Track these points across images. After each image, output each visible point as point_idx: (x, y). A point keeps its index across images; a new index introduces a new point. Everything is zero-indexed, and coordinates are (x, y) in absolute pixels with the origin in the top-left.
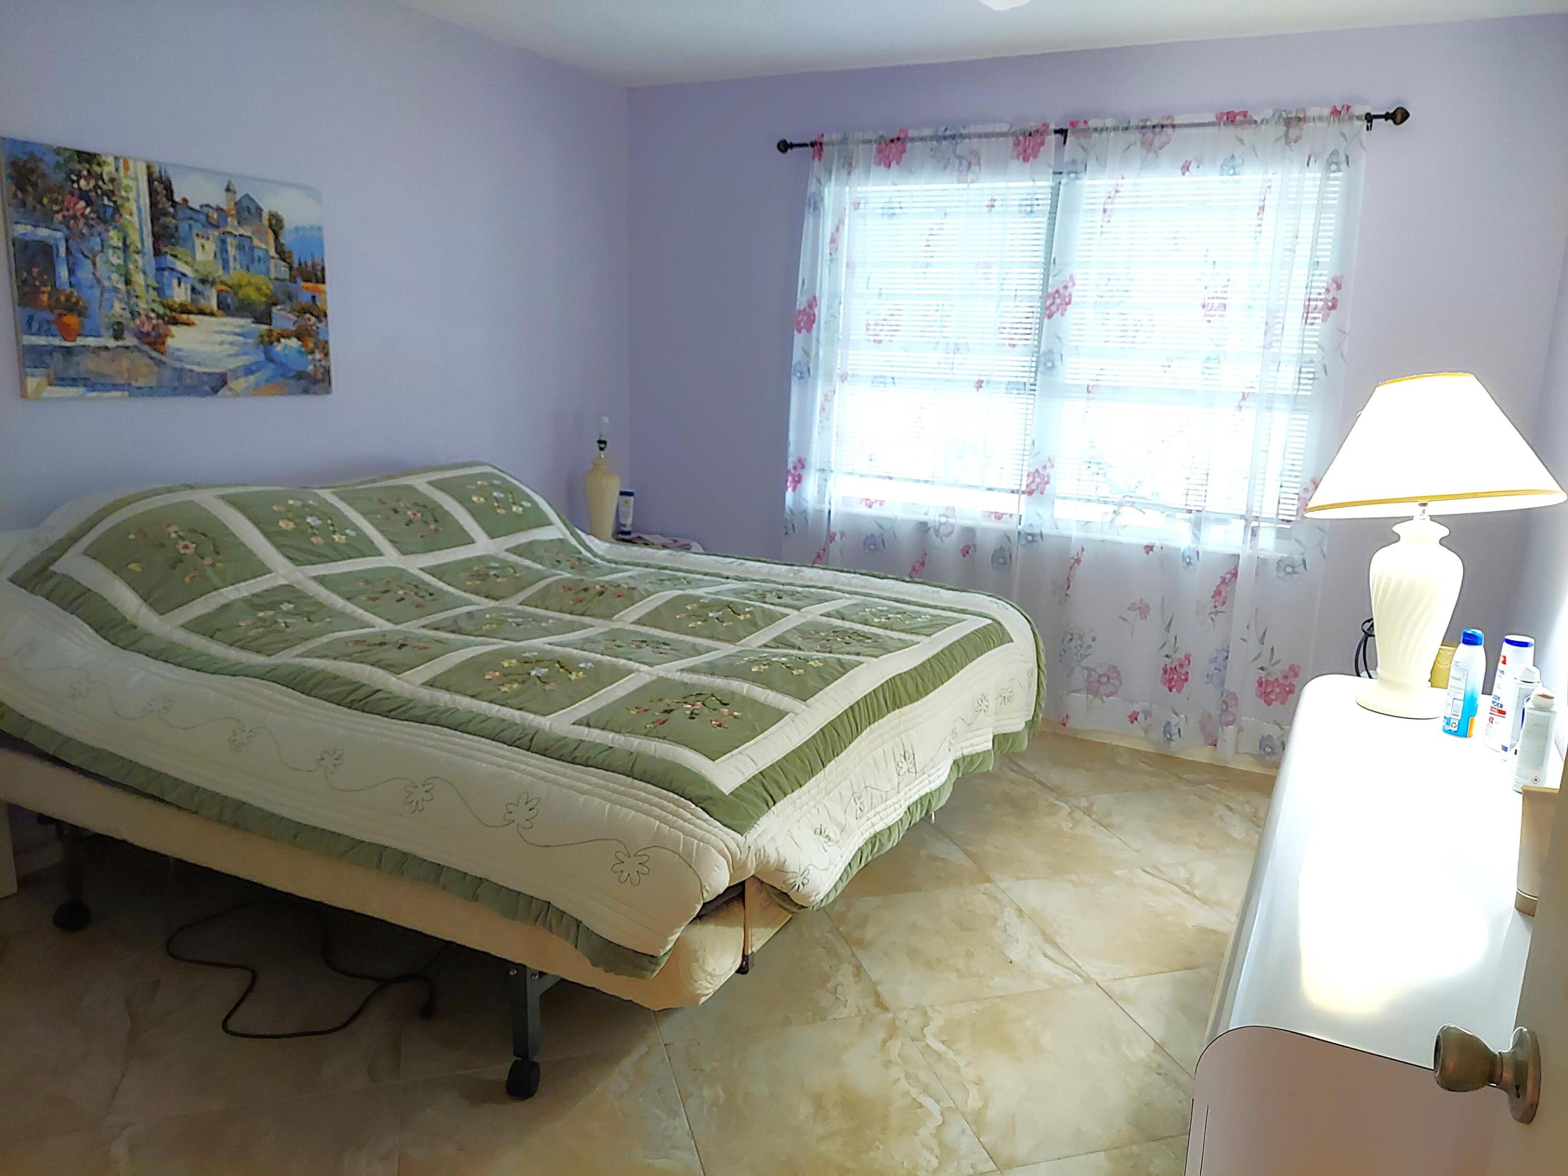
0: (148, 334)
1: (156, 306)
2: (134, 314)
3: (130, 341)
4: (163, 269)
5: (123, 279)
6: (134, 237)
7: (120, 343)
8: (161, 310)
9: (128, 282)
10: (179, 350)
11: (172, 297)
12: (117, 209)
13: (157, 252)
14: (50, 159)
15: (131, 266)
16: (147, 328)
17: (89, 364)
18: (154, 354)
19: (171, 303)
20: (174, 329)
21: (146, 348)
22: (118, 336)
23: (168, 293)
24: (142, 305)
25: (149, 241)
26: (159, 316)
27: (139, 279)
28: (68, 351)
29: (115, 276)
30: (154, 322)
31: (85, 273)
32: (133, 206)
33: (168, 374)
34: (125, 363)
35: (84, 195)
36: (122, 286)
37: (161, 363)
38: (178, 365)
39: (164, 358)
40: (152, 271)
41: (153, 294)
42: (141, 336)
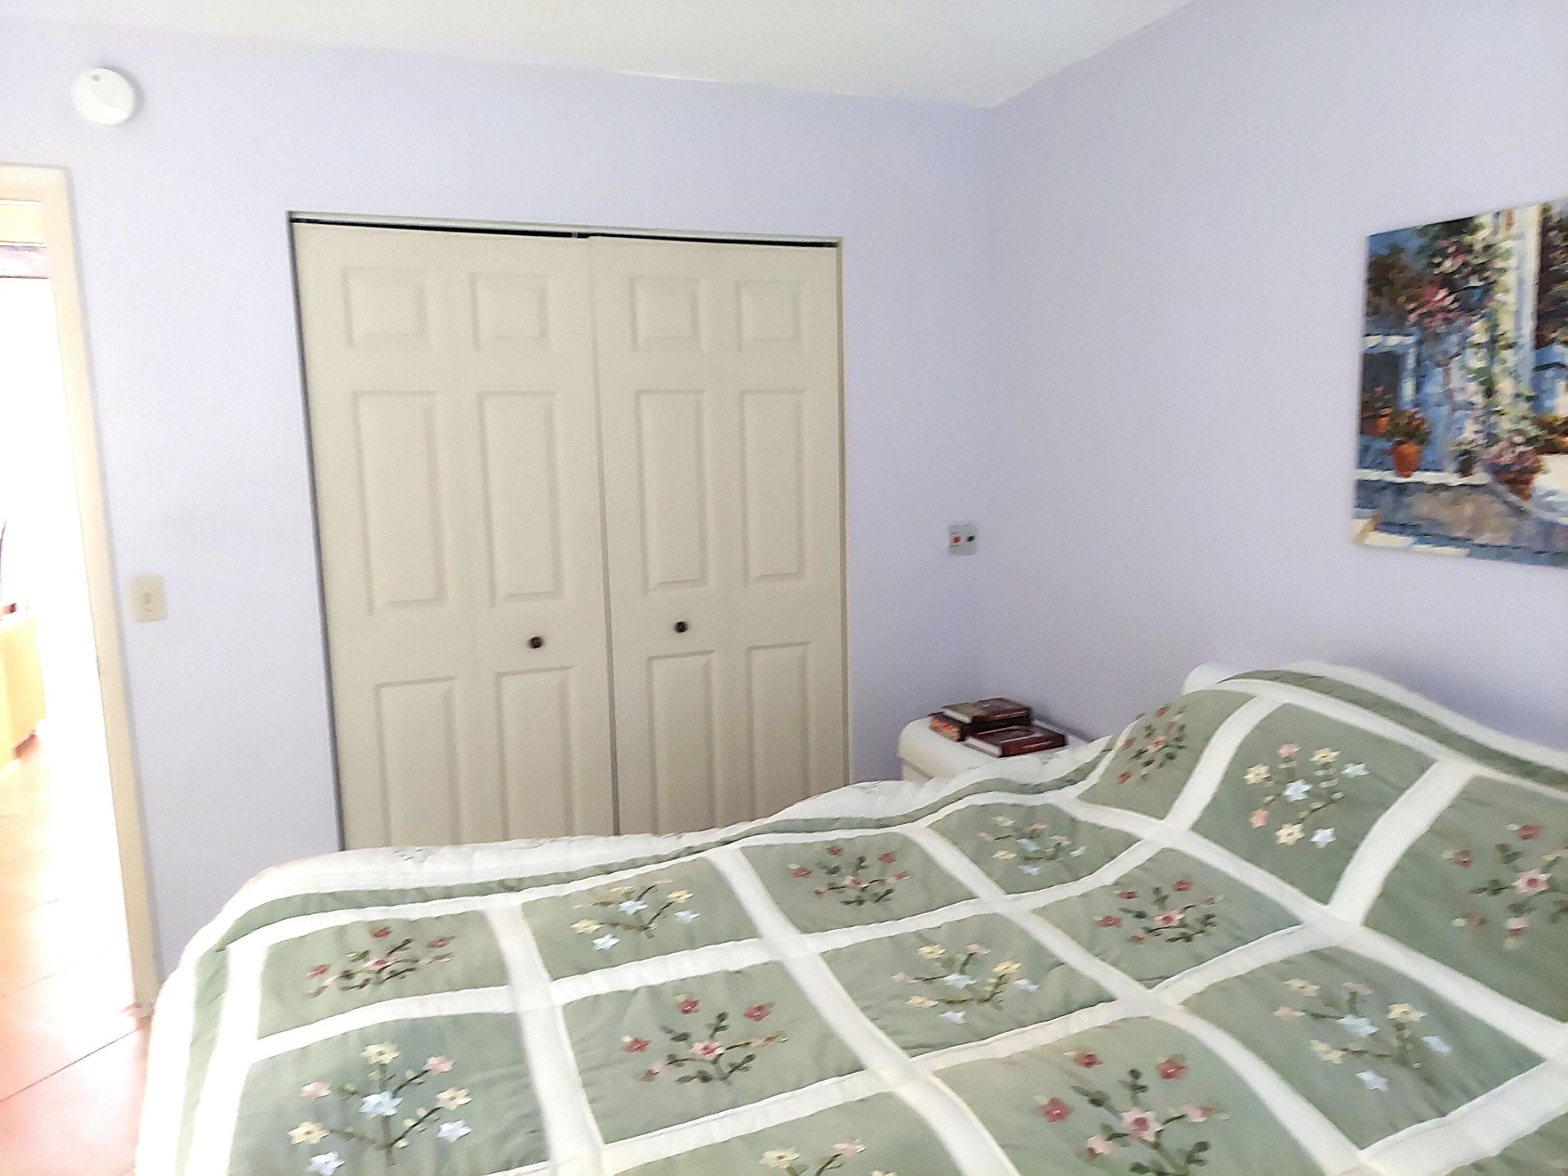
0: (1507, 466)
1: (1525, 425)
2: (1492, 439)
3: (1480, 477)
4: (1548, 366)
5: (1483, 388)
6: (1506, 325)
7: (1465, 480)
8: (1533, 431)
9: (1489, 392)
10: (1553, 493)
11: (1551, 409)
12: (1488, 288)
13: (1541, 342)
14: (1415, 243)
15: (1497, 369)
16: (1507, 458)
17: (1422, 507)
18: (1513, 498)
19: (1549, 418)
20: (1549, 461)
21: (1501, 488)
22: (1465, 470)
23: (1548, 403)
24: (1505, 425)
25: (1528, 325)
26: (1529, 441)
27: (1506, 386)
28: (1401, 489)
29: (1473, 387)
30: (1522, 449)
31: (1433, 388)
32: (1509, 279)
33: (1529, 528)
34: (1468, 509)
35: (1447, 281)
36: (1479, 399)
37: (1520, 512)
38: (1548, 516)
39: (1527, 505)
40: (1527, 373)
41: (1524, 407)
42: (1498, 471)
